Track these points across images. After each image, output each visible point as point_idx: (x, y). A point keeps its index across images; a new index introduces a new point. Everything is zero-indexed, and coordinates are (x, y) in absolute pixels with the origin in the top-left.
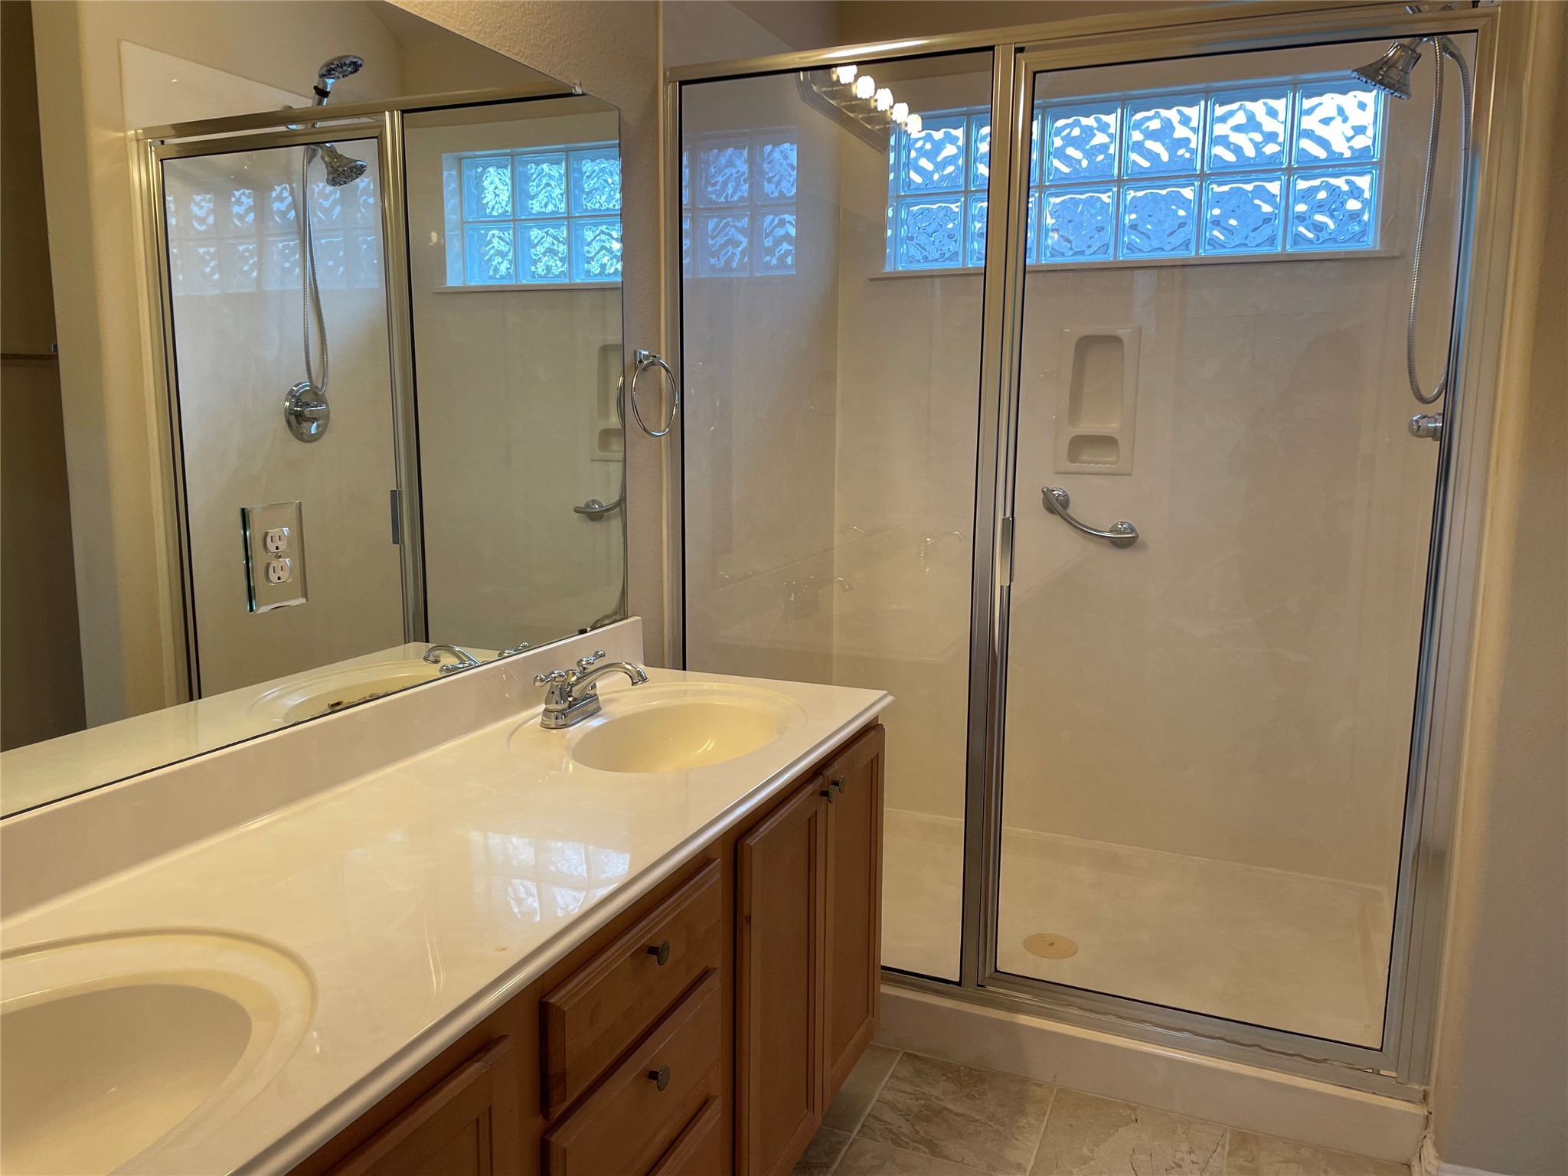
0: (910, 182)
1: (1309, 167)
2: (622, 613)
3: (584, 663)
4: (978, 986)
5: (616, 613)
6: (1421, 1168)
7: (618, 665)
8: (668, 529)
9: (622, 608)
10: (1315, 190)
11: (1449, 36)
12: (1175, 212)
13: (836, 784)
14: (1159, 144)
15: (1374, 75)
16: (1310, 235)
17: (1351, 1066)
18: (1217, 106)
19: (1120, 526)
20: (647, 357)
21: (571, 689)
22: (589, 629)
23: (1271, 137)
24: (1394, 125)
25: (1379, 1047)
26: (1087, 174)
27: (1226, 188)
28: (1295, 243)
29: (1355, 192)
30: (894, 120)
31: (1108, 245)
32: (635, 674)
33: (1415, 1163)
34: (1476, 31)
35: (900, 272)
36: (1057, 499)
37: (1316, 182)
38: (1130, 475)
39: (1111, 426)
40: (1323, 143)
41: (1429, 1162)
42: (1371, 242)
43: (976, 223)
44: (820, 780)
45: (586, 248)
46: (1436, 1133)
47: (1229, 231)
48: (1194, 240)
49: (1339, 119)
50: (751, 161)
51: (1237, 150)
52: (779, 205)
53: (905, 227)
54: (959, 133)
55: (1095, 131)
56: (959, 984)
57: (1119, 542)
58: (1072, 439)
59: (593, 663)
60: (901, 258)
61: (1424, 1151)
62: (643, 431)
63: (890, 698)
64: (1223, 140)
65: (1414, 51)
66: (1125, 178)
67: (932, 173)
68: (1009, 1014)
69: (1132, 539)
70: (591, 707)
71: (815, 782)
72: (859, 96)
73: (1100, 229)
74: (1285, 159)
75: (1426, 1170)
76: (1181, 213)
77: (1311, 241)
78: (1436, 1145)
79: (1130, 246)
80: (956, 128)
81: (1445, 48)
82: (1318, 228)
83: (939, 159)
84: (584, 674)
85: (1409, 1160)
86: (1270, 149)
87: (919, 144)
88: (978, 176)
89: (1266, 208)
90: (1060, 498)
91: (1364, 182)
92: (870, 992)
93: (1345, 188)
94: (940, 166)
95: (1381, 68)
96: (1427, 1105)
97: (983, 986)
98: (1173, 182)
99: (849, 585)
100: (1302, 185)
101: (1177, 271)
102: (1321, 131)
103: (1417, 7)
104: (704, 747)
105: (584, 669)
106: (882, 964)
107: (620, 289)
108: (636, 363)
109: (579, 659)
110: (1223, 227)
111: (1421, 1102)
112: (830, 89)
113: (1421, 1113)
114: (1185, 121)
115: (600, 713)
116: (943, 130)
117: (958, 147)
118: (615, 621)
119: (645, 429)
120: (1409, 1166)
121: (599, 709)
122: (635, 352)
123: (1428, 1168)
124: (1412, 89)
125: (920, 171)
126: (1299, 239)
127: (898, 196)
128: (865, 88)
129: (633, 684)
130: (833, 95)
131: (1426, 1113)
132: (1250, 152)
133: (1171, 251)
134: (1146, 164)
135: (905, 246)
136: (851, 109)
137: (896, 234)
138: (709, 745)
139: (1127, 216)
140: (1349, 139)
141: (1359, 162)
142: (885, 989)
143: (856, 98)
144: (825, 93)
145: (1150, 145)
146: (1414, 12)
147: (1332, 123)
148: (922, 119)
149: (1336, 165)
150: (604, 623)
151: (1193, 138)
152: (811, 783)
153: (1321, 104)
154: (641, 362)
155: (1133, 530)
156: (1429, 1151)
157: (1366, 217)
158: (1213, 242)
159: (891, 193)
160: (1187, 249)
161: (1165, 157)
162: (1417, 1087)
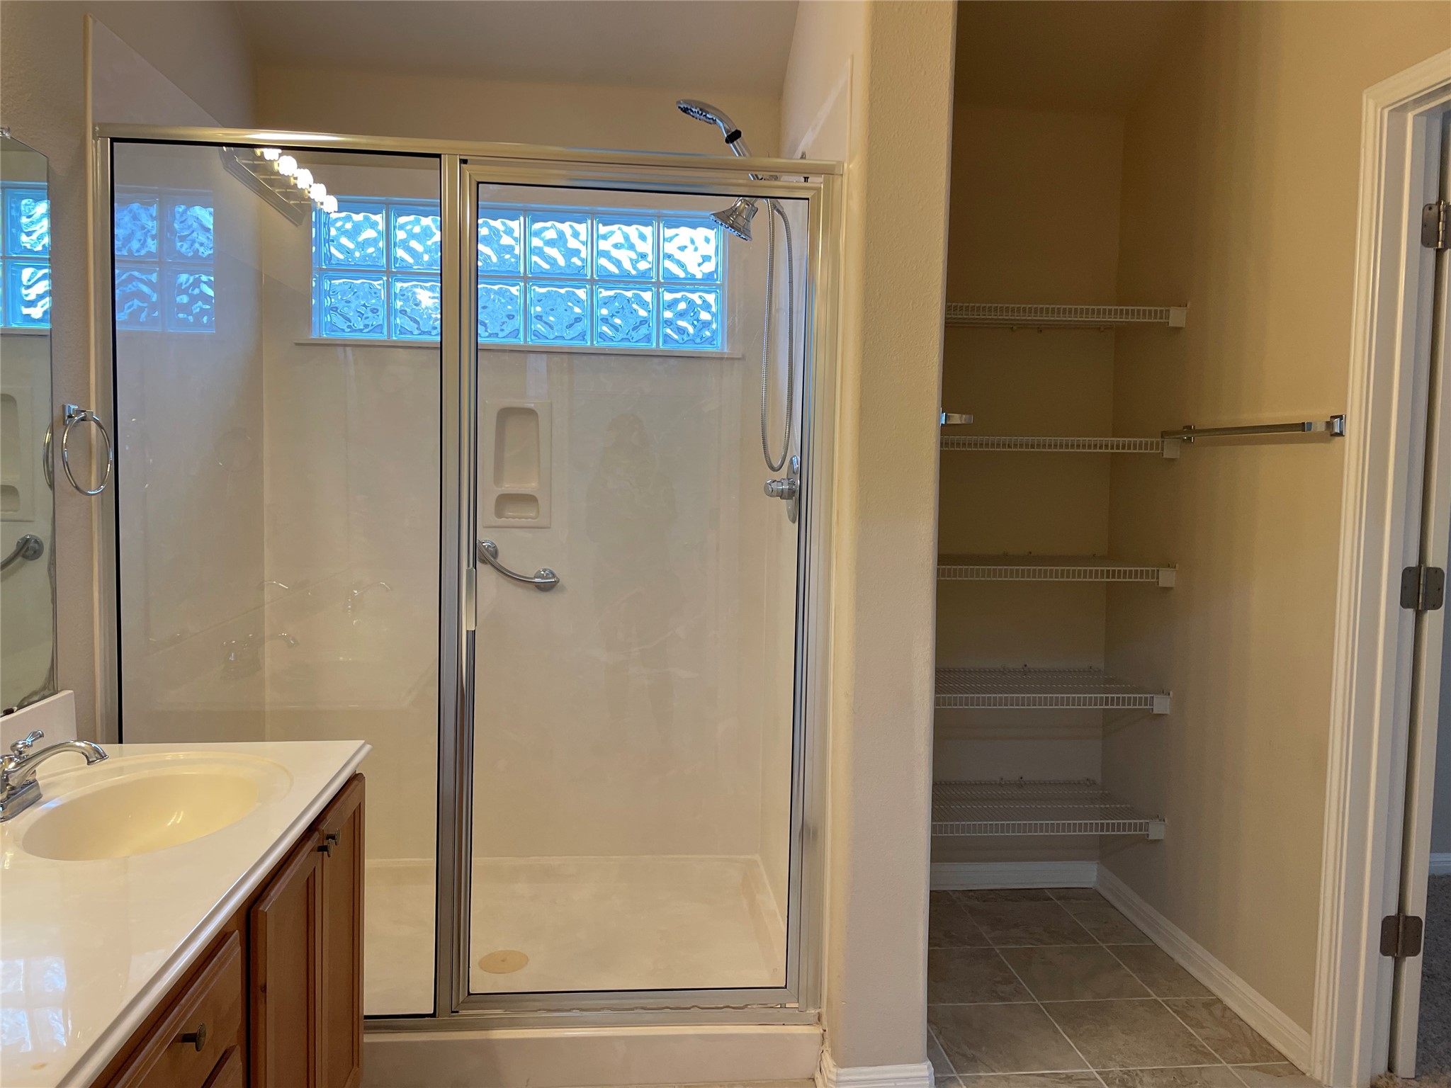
0: (330, 257)
1: (672, 283)
2: (51, 687)
3: (20, 746)
4: (453, 1012)
5: (44, 688)
6: (823, 1078)
7: (65, 745)
8: (100, 593)
9: (52, 683)
10: (676, 302)
11: (779, 200)
12: (572, 308)
13: (333, 837)
14: (555, 250)
15: (727, 219)
16: (676, 337)
17: (765, 1006)
18: (600, 225)
19: (542, 572)
20: (78, 412)
21: (7, 776)
22: (15, 708)
23: (643, 256)
24: (731, 257)
25: (784, 985)
26: (497, 269)
27: (611, 293)
28: (665, 342)
29: (706, 306)
30: (312, 198)
31: (518, 330)
32: (92, 752)
33: (817, 1075)
34: (808, 199)
35: (325, 339)
36: (487, 550)
37: (678, 295)
38: (549, 528)
39: (530, 487)
40: (682, 265)
41: (830, 1071)
42: (720, 346)
43: (398, 302)
44: (316, 836)
45: (24, 292)
46: (831, 1046)
47: (615, 328)
48: (589, 333)
49: (691, 247)
50: (161, 218)
51: (618, 263)
52: (195, 264)
53: (328, 298)
54: (379, 219)
55: (502, 233)
56: (433, 1015)
57: (542, 586)
58: (498, 497)
59: (32, 746)
60: (326, 326)
61: (824, 1064)
62: (74, 489)
63: (368, 747)
64: (605, 254)
65: (753, 205)
66: (530, 276)
67: (354, 251)
68: (484, 1032)
69: (554, 583)
70: (32, 794)
71: (312, 839)
72: (281, 173)
73: (511, 317)
74: (654, 274)
75: (828, 1078)
76: (577, 310)
77: (677, 342)
78: (833, 1055)
79: (536, 332)
80: (375, 214)
81: (774, 207)
82: (681, 331)
83: (360, 239)
84: (23, 760)
85: (813, 1075)
86: (643, 266)
87: (339, 224)
88: (398, 259)
89: (643, 313)
90: (490, 549)
91: (711, 298)
92: (355, 1045)
93: (699, 302)
94: (362, 246)
95: (731, 215)
96: (822, 1025)
97: (457, 1012)
98: (569, 283)
99: (293, 639)
100: (668, 297)
101: (565, 356)
102: (678, 255)
103: (756, 175)
104: (172, 821)
105: (21, 753)
106: (366, 1013)
107: (48, 336)
108: (64, 418)
109: (14, 742)
110: (610, 324)
111: (817, 1024)
112: (251, 162)
113: (818, 1032)
114: (576, 235)
115: (41, 799)
116: (362, 214)
117: (379, 232)
118: (44, 697)
119: (77, 488)
120: (814, 1080)
121: (39, 796)
122: (64, 407)
123: (830, 1076)
124: (752, 234)
125: (341, 248)
126: (668, 338)
127: (321, 269)
128: (287, 165)
129: (89, 763)
130: (255, 168)
131: (822, 1031)
132: (627, 265)
133: (569, 339)
134: (547, 266)
135: (328, 316)
136: (271, 182)
137: (320, 302)
138: (177, 819)
139: (532, 308)
140: (699, 265)
141: (707, 283)
142: (368, 1039)
143: (278, 173)
144: (245, 164)
145: (548, 250)
146: (754, 178)
147: (686, 250)
148: (338, 201)
149: (691, 283)
150: (32, 700)
151: (583, 248)
152: (308, 841)
153: (677, 235)
154: (70, 416)
155: (554, 576)
156: (828, 1061)
157: (714, 326)
158: (602, 336)
159: (315, 266)
160: (584, 339)
161: (561, 262)
162: (813, 1012)
